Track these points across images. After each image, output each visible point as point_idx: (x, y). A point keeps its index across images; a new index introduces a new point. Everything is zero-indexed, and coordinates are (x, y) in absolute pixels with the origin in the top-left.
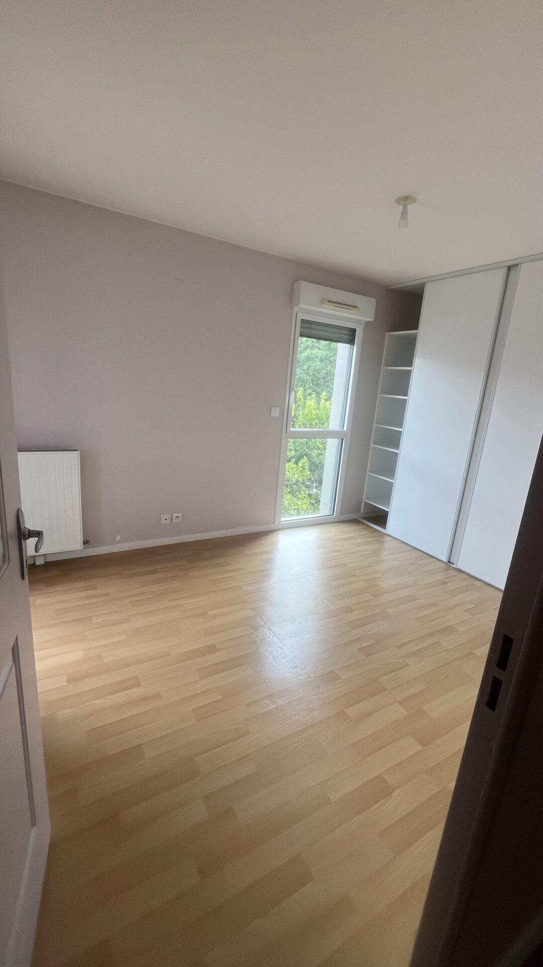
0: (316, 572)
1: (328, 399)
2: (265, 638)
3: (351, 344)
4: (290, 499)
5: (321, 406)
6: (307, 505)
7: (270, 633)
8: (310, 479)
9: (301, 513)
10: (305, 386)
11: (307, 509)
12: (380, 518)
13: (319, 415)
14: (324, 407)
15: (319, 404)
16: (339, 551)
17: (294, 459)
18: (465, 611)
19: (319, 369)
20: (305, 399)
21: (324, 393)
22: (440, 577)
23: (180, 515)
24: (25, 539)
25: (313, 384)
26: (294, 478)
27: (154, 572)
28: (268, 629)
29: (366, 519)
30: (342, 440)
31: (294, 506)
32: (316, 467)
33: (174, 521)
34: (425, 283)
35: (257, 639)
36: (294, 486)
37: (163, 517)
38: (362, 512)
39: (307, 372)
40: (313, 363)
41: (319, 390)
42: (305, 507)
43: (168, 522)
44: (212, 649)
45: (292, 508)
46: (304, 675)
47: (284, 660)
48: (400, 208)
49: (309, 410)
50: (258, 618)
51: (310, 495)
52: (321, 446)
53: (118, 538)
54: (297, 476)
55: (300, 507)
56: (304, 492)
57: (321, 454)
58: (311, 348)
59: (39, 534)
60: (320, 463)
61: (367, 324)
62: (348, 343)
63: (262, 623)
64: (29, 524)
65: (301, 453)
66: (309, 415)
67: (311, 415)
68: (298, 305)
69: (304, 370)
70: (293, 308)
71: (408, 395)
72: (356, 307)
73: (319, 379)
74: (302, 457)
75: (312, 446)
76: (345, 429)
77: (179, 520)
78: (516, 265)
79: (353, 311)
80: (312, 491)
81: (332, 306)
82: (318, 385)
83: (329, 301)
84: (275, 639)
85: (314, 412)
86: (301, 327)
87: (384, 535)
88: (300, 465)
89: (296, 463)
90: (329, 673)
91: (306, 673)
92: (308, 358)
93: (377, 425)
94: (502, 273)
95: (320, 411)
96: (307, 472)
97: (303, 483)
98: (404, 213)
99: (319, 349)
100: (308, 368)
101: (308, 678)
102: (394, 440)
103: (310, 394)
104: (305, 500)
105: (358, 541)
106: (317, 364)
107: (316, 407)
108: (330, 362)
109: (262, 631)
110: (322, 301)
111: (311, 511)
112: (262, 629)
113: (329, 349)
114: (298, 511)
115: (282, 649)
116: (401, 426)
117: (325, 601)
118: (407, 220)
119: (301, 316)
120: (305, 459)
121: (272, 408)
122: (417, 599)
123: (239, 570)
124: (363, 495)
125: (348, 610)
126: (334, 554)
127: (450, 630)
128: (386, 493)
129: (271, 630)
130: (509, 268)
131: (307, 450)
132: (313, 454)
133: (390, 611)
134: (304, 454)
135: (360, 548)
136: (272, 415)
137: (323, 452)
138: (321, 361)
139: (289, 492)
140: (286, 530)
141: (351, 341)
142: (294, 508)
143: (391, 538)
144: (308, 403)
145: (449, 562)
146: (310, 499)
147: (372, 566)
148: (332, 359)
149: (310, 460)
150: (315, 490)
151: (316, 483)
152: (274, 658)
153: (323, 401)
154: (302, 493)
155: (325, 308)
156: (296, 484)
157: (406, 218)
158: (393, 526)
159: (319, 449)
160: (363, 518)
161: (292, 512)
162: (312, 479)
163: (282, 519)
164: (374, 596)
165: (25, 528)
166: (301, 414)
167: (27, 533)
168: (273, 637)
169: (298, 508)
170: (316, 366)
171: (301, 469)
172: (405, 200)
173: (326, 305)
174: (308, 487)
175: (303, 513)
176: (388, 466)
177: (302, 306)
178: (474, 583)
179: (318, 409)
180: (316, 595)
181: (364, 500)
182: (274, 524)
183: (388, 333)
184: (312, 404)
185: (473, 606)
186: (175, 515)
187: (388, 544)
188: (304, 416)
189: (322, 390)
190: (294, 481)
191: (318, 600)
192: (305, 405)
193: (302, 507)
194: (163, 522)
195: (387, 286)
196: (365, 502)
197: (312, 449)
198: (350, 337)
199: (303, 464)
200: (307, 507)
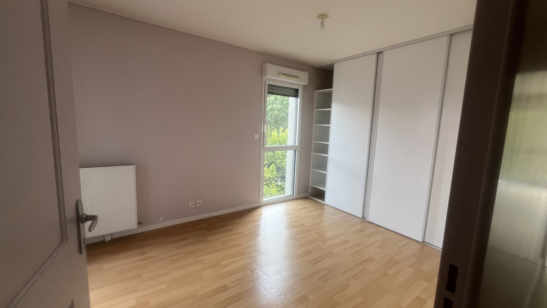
0: (287, 230)
1: (284, 131)
2: (259, 277)
3: (296, 98)
4: (266, 188)
5: (280, 135)
6: (276, 191)
7: (261, 273)
8: (277, 177)
9: (273, 196)
10: (270, 125)
11: (276, 194)
12: (320, 195)
13: (280, 140)
14: (282, 136)
15: (279, 134)
16: (299, 216)
17: (267, 166)
18: (377, 247)
19: (277, 115)
20: (271, 132)
21: (281, 128)
22: (359, 227)
23: (201, 201)
24: (83, 222)
25: (275, 124)
26: (268, 176)
27: (185, 239)
28: (260, 270)
29: (312, 196)
30: (296, 151)
31: (269, 192)
32: (280, 169)
33: (197, 206)
34: (333, 64)
35: (254, 278)
36: (268, 181)
37: (190, 203)
38: (310, 192)
39: (271, 117)
40: (274, 112)
41: (278, 127)
42: (275, 193)
43: (194, 206)
44: (225, 288)
45: (268, 193)
46: (286, 300)
47: (272, 291)
48: (320, 21)
49: (274, 138)
50: (254, 264)
51: (277, 186)
52: (281, 157)
53: (161, 219)
54: (269, 175)
55: (272, 193)
56: (274, 184)
57: (282, 162)
58: (272, 104)
59: (93, 218)
60: (282, 167)
61: (304, 86)
62: (294, 97)
63: (257, 267)
64: (88, 210)
65: (271, 162)
66: (274, 140)
67: (275, 140)
68: (266, 76)
69: (269, 116)
70: (263, 78)
71: (330, 124)
72: (298, 77)
73: (278, 121)
74: (271, 164)
75: (276, 158)
76: (297, 145)
77: (201, 205)
78: (381, 52)
79: (296, 79)
80: (278, 183)
81: (284, 77)
82: (277, 124)
83: (282, 74)
84: (266, 277)
85: (276, 139)
86: (268, 88)
87: (324, 205)
88: (271, 168)
89: (268, 167)
90: (302, 296)
91: (287, 298)
92: (271, 110)
93: (314, 141)
94: (374, 56)
95: (280, 138)
96: (275, 172)
97: (273, 179)
98: (322, 23)
99: (276, 104)
100: (272, 115)
101: (289, 302)
102: (325, 149)
103: (273, 129)
104: (275, 188)
105: (309, 209)
106: (276, 112)
107: (277, 136)
108: (283, 111)
109: (257, 272)
110: (279, 74)
111: (279, 195)
112: (256, 271)
113: (282, 104)
114: (271, 195)
115: (270, 283)
116: (328, 141)
117: (294, 249)
118: (324, 26)
119: (268, 82)
120: (273, 165)
121: (254, 134)
122: (348, 242)
123: (239, 233)
124: (309, 182)
125: (308, 253)
126: (297, 218)
127: (371, 260)
128: (322, 179)
129: (262, 271)
130: (378, 53)
131: (274, 160)
132: (277, 162)
133: (334, 251)
134: (272, 162)
135: (310, 214)
136: (254, 138)
137: (283, 161)
138: (278, 111)
139: (266, 185)
140: (266, 206)
141: (296, 96)
142: (269, 194)
143: (329, 207)
144: (273, 134)
145: (363, 218)
146: (278, 188)
147: (319, 224)
148: (284, 110)
149: (276, 166)
150: (279, 183)
151: (280, 178)
152: (266, 290)
153: (281, 132)
154: (273, 185)
155: (280, 78)
156: (269, 179)
157: (324, 25)
158: (328, 199)
159: (280, 159)
160: (310, 196)
161: (268, 196)
162: (278, 176)
163: (264, 200)
164: (322, 242)
165: (83, 214)
166: (269, 140)
167: (84, 217)
168: (264, 275)
169: (271, 194)
170: (275, 113)
171: (271, 171)
172: (323, 16)
173: (282, 76)
174: (276, 181)
175: (274, 196)
176: (323, 164)
177: (268, 77)
178: (379, 229)
179: (279, 136)
180: (289, 245)
181: (310, 185)
182: (259, 203)
183: (316, 91)
184: (275, 134)
185: (381, 243)
186: (197, 202)
187: (327, 210)
188: (271, 141)
189: (280, 126)
190: (268, 178)
191: (290, 248)
192: (271, 134)
193: (274, 192)
194: (190, 206)
195: (313, 66)
196: (311, 186)
197: (277, 159)
198: (295, 93)
199: (272, 167)
200: (276, 192)
